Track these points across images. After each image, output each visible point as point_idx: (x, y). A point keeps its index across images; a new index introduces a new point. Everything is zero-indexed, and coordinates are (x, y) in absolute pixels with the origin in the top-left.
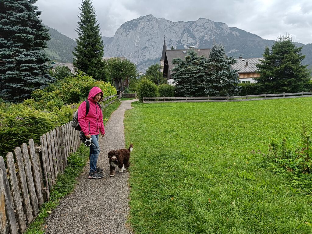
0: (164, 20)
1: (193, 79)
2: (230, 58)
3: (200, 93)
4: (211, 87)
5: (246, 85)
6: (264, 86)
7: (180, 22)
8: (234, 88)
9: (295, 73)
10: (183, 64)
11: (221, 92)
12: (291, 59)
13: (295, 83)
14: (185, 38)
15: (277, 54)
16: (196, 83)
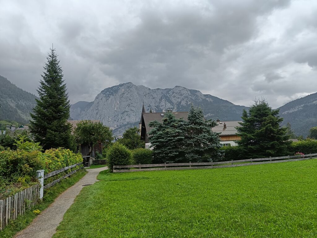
0: (142, 87)
1: (172, 143)
2: (209, 120)
3: (181, 158)
4: (192, 152)
5: (229, 149)
6: (247, 149)
7: (158, 89)
8: (217, 152)
9: (277, 136)
10: (161, 127)
11: (203, 157)
12: (271, 121)
13: (278, 146)
14: (163, 103)
15: (255, 116)
16: (176, 147)
